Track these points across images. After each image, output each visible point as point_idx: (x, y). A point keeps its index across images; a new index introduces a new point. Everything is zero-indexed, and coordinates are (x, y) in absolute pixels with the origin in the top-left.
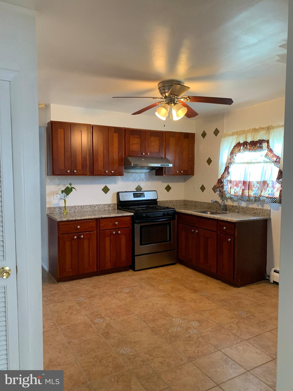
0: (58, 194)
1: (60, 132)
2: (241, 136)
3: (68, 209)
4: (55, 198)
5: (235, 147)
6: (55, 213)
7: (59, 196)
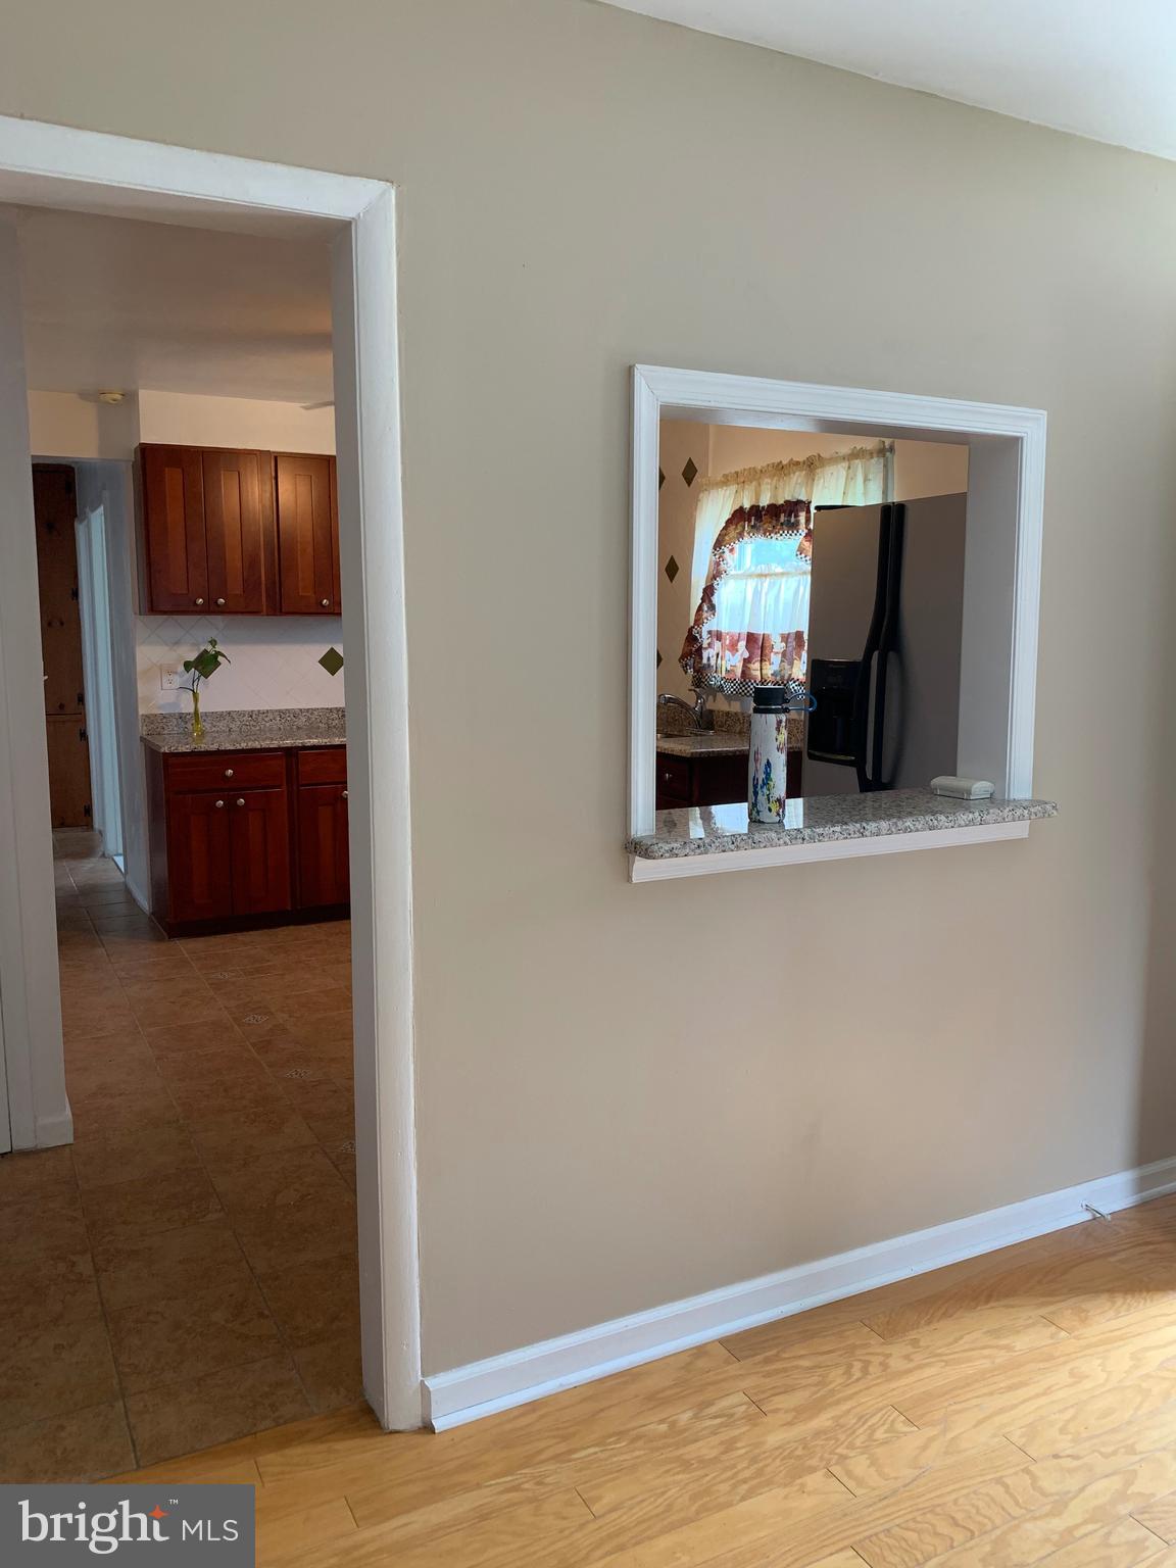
0: (176, 673)
1: (173, 478)
2: (746, 486)
3: (209, 720)
4: (166, 685)
5: (729, 522)
6: (166, 732)
7: (177, 681)
